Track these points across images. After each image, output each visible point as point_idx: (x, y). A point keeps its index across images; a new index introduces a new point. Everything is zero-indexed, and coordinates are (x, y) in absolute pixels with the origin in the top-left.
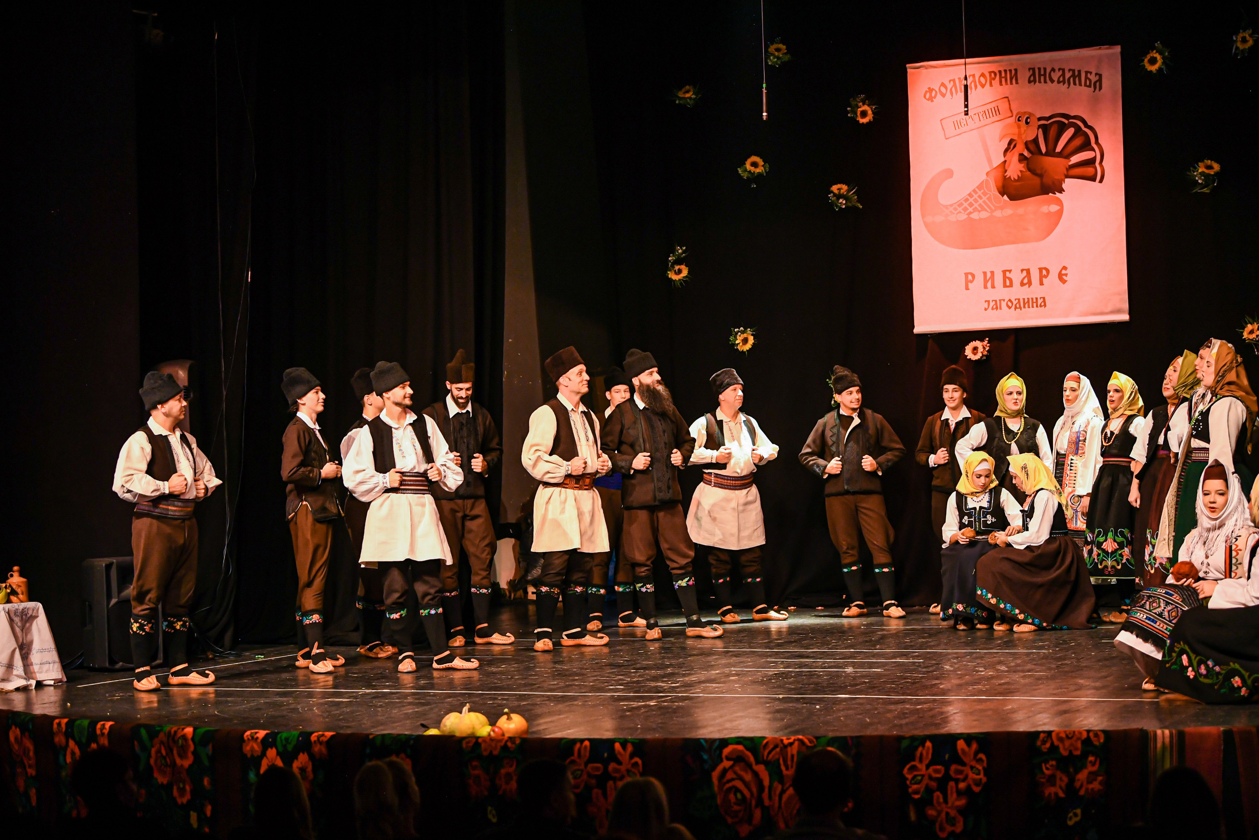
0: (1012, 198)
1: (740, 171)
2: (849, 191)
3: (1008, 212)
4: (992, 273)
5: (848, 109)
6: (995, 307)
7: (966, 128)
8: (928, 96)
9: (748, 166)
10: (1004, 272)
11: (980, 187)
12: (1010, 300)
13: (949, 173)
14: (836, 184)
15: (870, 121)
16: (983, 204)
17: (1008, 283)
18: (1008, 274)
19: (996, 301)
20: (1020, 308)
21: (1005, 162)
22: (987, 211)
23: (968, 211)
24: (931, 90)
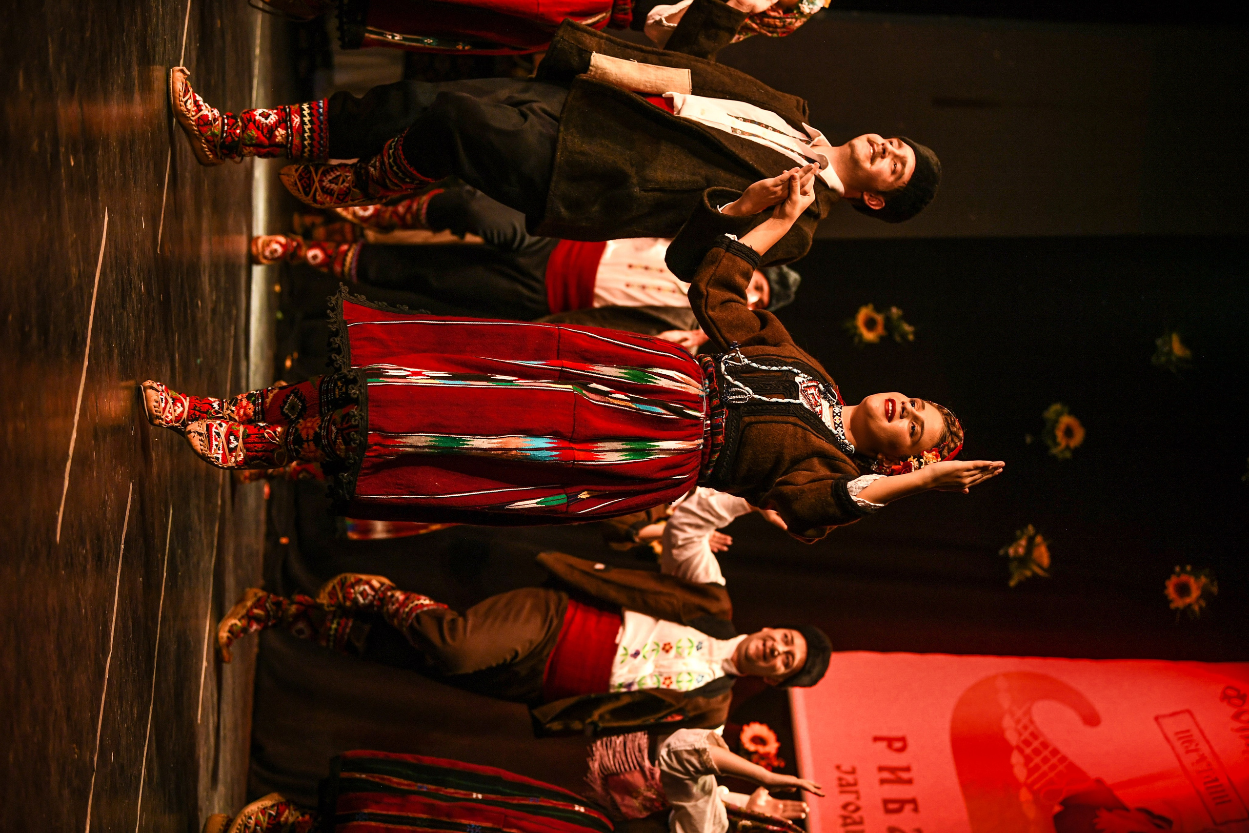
0: (1058, 818)
1: (1056, 407)
2: (1040, 566)
3: (1031, 812)
4: (910, 782)
5: (1188, 568)
6: (844, 782)
7: (1181, 750)
8: (1230, 692)
9: (1066, 420)
10: (913, 801)
11: (1072, 768)
12: (858, 809)
13: (1092, 719)
14: (1050, 548)
15: (1171, 601)
16: (1040, 772)
17: (893, 806)
18: (908, 808)
19: (855, 784)
20: (845, 825)
21: (1126, 809)
22: (1028, 777)
23: (1023, 746)
24: (1242, 698)
